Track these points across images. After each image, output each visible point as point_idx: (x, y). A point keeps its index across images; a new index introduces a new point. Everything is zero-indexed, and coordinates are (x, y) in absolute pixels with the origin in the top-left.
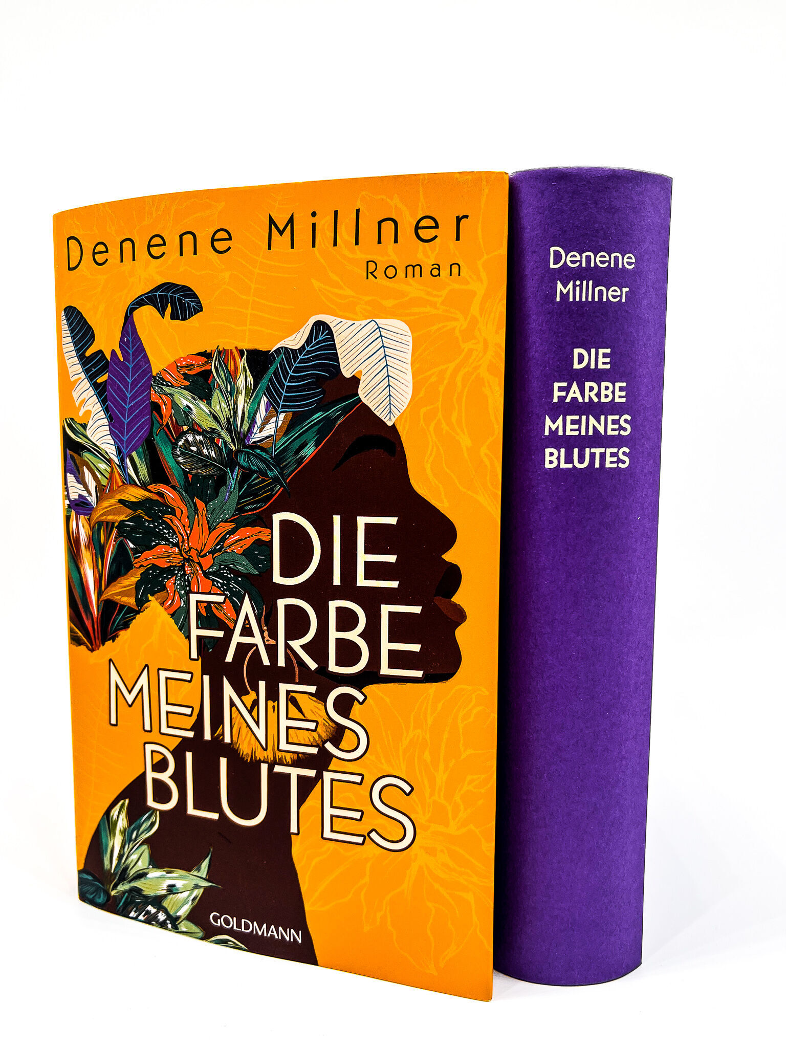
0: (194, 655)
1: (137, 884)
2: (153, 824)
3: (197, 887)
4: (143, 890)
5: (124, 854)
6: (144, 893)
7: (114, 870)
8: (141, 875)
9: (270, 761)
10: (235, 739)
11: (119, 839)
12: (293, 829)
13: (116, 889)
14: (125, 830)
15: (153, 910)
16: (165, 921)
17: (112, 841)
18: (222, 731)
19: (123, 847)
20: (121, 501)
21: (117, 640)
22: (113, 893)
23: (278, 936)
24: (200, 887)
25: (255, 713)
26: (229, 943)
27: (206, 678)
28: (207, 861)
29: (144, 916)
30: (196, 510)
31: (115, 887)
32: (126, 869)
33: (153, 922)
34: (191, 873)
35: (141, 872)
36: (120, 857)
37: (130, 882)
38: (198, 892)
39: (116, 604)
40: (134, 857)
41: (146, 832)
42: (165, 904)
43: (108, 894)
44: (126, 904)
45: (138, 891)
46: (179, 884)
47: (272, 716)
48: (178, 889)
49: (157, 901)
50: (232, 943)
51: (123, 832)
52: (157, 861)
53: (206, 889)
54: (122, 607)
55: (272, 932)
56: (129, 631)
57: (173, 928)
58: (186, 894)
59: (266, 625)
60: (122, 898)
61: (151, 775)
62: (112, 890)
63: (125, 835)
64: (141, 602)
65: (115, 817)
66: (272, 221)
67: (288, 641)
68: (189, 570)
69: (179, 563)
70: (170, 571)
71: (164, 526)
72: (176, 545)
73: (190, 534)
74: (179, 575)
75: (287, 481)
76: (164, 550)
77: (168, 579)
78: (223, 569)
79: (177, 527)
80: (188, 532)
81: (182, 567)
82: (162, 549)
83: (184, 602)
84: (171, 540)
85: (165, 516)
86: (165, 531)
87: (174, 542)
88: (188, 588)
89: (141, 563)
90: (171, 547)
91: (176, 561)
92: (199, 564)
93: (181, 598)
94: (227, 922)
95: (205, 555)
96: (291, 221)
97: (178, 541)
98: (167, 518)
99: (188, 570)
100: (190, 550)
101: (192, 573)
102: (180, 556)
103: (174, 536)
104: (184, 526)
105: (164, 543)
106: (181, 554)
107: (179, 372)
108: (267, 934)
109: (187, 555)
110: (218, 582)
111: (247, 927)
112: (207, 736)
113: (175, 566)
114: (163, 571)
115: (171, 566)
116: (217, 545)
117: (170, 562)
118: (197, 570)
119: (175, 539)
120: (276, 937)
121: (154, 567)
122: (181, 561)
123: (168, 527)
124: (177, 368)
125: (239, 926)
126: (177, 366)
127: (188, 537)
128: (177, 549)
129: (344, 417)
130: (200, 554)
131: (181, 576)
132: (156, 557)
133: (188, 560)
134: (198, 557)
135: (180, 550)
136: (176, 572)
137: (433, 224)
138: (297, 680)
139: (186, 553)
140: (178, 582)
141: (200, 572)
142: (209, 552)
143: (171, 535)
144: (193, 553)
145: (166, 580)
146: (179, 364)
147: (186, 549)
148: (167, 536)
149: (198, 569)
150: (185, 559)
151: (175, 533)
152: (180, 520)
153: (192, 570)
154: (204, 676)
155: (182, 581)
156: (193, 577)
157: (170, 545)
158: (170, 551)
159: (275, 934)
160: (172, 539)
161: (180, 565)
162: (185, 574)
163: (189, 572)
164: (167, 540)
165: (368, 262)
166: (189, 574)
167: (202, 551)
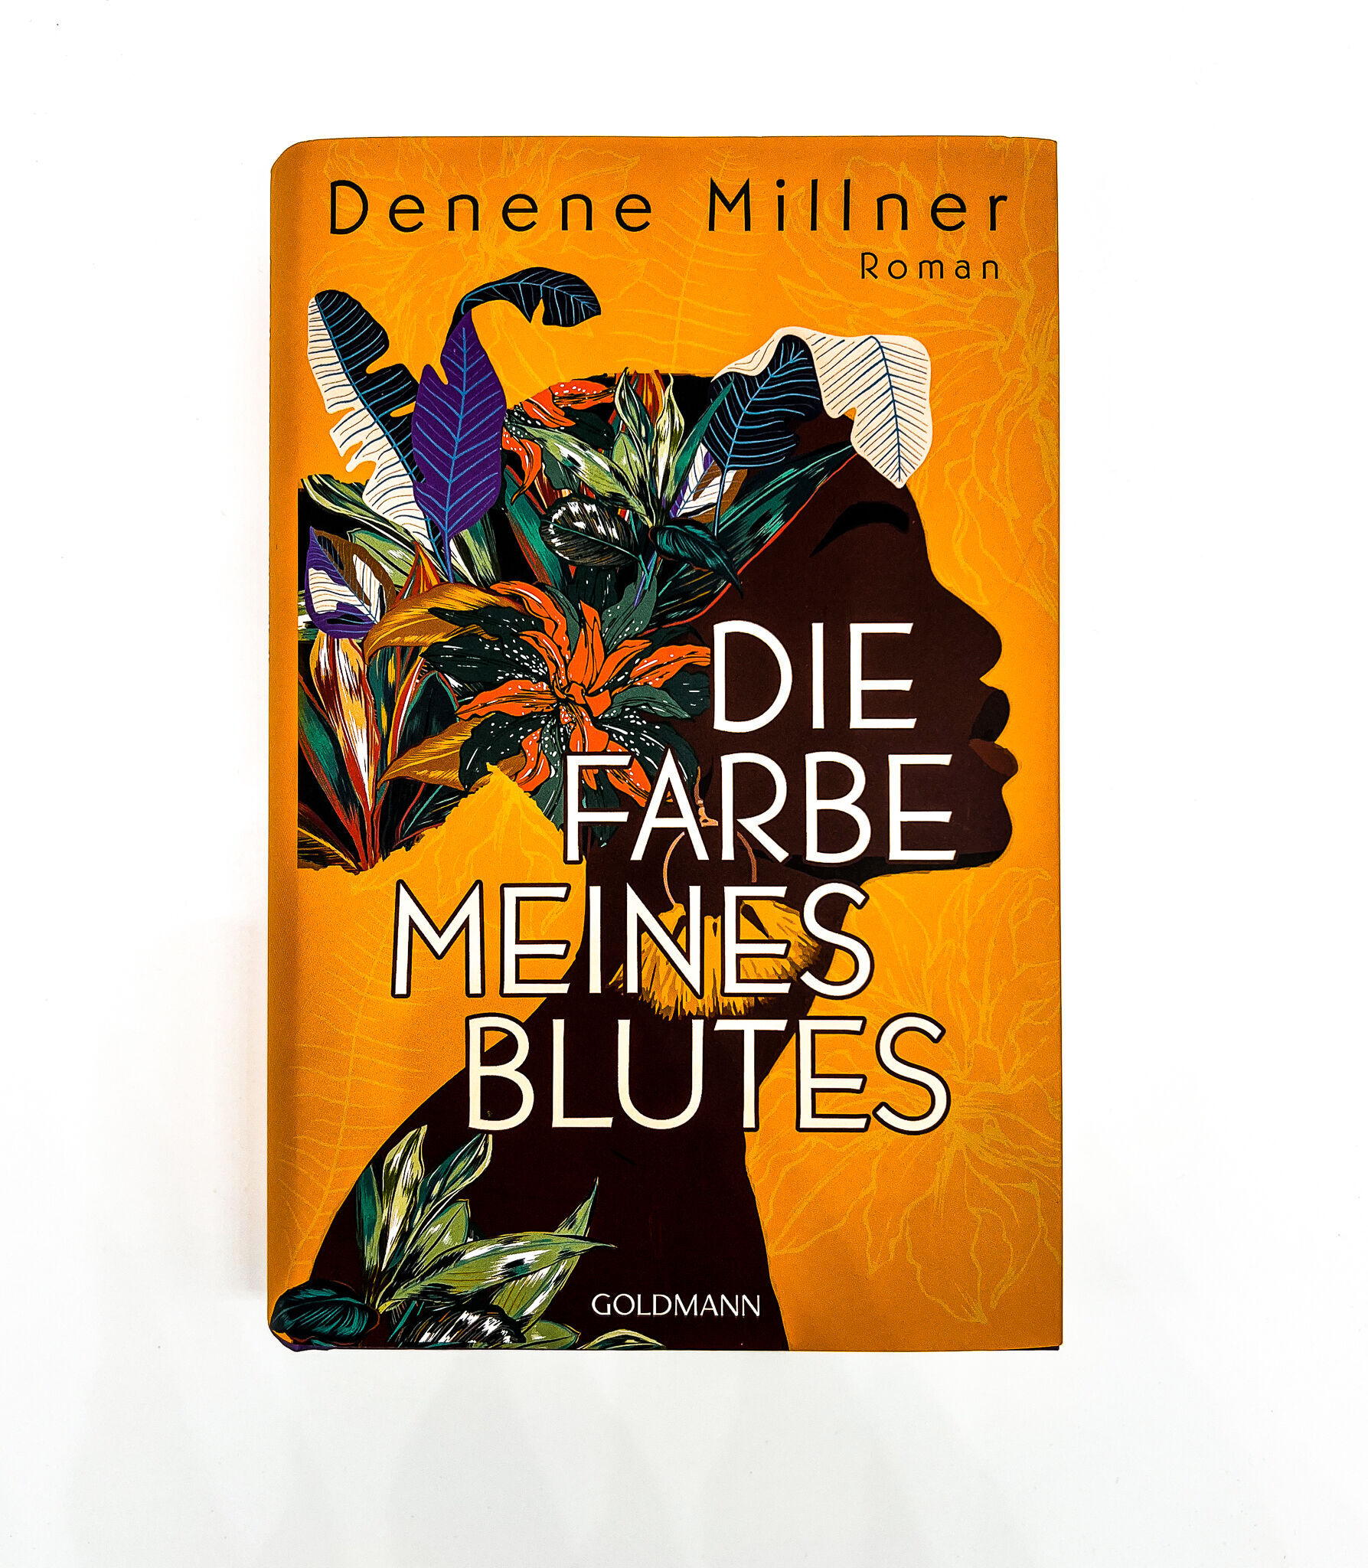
0: (573, 854)
1: (441, 1278)
2: (478, 1161)
3: (566, 1254)
4: (451, 1287)
5: (411, 1229)
6: (453, 1292)
7: (388, 1264)
8: (448, 1260)
9: (707, 1015)
10: (645, 985)
11: (400, 1202)
12: (749, 1121)
13: (390, 1300)
14: (417, 1183)
15: (473, 1319)
16: (498, 1330)
17: (386, 1211)
18: (622, 975)
19: (410, 1216)
20: (434, 611)
21: (417, 847)
22: (382, 1309)
23: (719, 1312)
24: (573, 1254)
25: (682, 939)
26: (628, 1341)
27: (596, 892)
28: (588, 1204)
29: (451, 1335)
30: (582, 622)
31: (389, 1294)
32: (414, 1258)
33: (472, 1341)
34: (556, 1233)
35: (448, 1254)
36: (404, 1235)
37: (422, 1279)
38: (568, 1266)
39: (417, 783)
40: (434, 1230)
41: (462, 1178)
42: (497, 1300)
43: (373, 1313)
44: (413, 1321)
45: (441, 1291)
46: (529, 1257)
47: (712, 941)
48: (527, 1267)
49: (482, 1302)
50: (633, 1341)
51: (412, 1189)
52: (481, 1228)
53: (586, 1256)
54: (431, 788)
55: (709, 1305)
56: (443, 828)
57: (513, 1342)
58: (545, 1271)
59: (702, 797)
60: (404, 1312)
61: (478, 1072)
62: (383, 1301)
63: (415, 1194)
64: (471, 779)
65: (395, 1164)
66: (714, 190)
67: (739, 820)
68: (567, 718)
69: (548, 708)
70: (530, 722)
71: (521, 649)
72: (545, 678)
73: (570, 661)
74: (548, 726)
75: (739, 573)
76: (520, 687)
77: (526, 735)
78: (629, 713)
79: (547, 649)
80: (567, 657)
81: (556, 714)
82: (517, 685)
83: (556, 770)
84: (534, 671)
85: (523, 633)
86: (522, 656)
87: (541, 674)
88: (564, 747)
89: (474, 712)
90: (534, 683)
91: (545, 703)
92: (586, 707)
93: (550, 764)
94: (624, 1305)
95: (597, 692)
96: (745, 190)
97: (548, 673)
98: (528, 636)
99: (565, 717)
100: (569, 685)
101: (572, 722)
102: (549, 696)
103: (541, 665)
104: (560, 648)
105: (521, 676)
106: (554, 694)
107: (557, 406)
108: (699, 1312)
109: (563, 693)
110: (619, 734)
111: (662, 1305)
112: (595, 986)
113: (542, 713)
114: (517, 721)
115: (533, 713)
116: (618, 675)
117: (531, 706)
118: (582, 717)
119: (543, 669)
120: (716, 1314)
121: (500, 716)
122: (552, 705)
123: (529, 650)
124: (554, 399)
125: (647, 1306)
126: (554, 396)
127: (566, 666)
128: (545, 685)
129: (828, 476)
130: (586, 691)
131: (552, 727)
132: (504, 699)
133: (566, 702)
134: (584, 697)
135: (551, 687)
136: (543, 722)
137: (957, 205)
138: (754, 880)
139: (562, 691)
140: (547, 739)
141: (587, 719)
142: (604, 688)
143: (534, 663)
144: (576, 691)
145: (522, 737)
146: (556, 394)
147: (561, 685)
148: (527, 664)
149: (584, 715)
150: (559, 700)
151: (542, 659)
152: (552, 639)
153: (572, 717)
154: (591, 888)
155: (554, 736)
156: (574, 729)
157: (531, 680)
158: (532, 689)
159: (714, 1309)
160: (536, 669)
161: (549, 710)
162: (559, 724)
163: (566, 720)
164: (527, 671)
165: (863, 255)
166: (566, 725)
167: (591, 686)
